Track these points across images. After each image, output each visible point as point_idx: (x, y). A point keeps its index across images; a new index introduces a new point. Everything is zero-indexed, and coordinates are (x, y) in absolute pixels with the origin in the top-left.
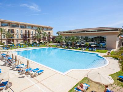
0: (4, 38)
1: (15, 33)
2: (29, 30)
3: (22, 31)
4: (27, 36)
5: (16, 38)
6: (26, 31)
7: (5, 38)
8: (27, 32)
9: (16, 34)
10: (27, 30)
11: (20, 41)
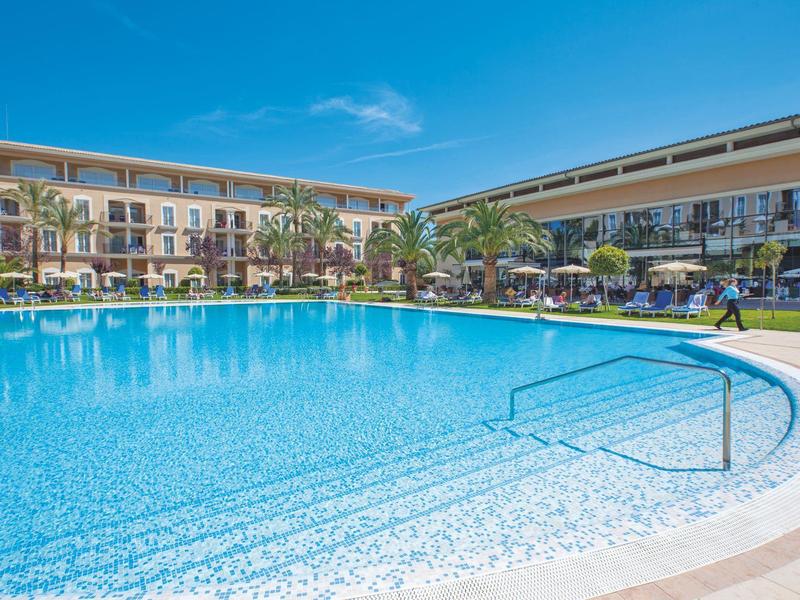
0: (88, 250)
1: (155, 225)
2: (240, 207)
3: (194, 213)
4: (231, 243)
5: (160, 251)
6: (221, 216)
7: (93, 251)
8: (230, 218)
9: (160, 230)
10: (230, 208)
11: (180, 272)
